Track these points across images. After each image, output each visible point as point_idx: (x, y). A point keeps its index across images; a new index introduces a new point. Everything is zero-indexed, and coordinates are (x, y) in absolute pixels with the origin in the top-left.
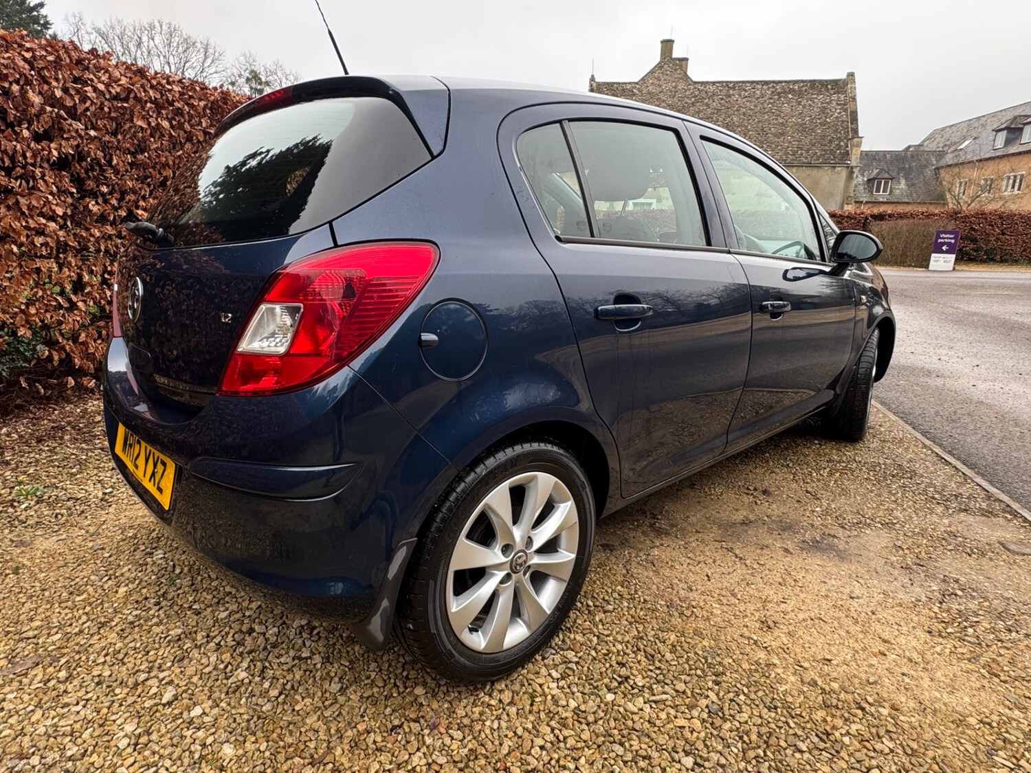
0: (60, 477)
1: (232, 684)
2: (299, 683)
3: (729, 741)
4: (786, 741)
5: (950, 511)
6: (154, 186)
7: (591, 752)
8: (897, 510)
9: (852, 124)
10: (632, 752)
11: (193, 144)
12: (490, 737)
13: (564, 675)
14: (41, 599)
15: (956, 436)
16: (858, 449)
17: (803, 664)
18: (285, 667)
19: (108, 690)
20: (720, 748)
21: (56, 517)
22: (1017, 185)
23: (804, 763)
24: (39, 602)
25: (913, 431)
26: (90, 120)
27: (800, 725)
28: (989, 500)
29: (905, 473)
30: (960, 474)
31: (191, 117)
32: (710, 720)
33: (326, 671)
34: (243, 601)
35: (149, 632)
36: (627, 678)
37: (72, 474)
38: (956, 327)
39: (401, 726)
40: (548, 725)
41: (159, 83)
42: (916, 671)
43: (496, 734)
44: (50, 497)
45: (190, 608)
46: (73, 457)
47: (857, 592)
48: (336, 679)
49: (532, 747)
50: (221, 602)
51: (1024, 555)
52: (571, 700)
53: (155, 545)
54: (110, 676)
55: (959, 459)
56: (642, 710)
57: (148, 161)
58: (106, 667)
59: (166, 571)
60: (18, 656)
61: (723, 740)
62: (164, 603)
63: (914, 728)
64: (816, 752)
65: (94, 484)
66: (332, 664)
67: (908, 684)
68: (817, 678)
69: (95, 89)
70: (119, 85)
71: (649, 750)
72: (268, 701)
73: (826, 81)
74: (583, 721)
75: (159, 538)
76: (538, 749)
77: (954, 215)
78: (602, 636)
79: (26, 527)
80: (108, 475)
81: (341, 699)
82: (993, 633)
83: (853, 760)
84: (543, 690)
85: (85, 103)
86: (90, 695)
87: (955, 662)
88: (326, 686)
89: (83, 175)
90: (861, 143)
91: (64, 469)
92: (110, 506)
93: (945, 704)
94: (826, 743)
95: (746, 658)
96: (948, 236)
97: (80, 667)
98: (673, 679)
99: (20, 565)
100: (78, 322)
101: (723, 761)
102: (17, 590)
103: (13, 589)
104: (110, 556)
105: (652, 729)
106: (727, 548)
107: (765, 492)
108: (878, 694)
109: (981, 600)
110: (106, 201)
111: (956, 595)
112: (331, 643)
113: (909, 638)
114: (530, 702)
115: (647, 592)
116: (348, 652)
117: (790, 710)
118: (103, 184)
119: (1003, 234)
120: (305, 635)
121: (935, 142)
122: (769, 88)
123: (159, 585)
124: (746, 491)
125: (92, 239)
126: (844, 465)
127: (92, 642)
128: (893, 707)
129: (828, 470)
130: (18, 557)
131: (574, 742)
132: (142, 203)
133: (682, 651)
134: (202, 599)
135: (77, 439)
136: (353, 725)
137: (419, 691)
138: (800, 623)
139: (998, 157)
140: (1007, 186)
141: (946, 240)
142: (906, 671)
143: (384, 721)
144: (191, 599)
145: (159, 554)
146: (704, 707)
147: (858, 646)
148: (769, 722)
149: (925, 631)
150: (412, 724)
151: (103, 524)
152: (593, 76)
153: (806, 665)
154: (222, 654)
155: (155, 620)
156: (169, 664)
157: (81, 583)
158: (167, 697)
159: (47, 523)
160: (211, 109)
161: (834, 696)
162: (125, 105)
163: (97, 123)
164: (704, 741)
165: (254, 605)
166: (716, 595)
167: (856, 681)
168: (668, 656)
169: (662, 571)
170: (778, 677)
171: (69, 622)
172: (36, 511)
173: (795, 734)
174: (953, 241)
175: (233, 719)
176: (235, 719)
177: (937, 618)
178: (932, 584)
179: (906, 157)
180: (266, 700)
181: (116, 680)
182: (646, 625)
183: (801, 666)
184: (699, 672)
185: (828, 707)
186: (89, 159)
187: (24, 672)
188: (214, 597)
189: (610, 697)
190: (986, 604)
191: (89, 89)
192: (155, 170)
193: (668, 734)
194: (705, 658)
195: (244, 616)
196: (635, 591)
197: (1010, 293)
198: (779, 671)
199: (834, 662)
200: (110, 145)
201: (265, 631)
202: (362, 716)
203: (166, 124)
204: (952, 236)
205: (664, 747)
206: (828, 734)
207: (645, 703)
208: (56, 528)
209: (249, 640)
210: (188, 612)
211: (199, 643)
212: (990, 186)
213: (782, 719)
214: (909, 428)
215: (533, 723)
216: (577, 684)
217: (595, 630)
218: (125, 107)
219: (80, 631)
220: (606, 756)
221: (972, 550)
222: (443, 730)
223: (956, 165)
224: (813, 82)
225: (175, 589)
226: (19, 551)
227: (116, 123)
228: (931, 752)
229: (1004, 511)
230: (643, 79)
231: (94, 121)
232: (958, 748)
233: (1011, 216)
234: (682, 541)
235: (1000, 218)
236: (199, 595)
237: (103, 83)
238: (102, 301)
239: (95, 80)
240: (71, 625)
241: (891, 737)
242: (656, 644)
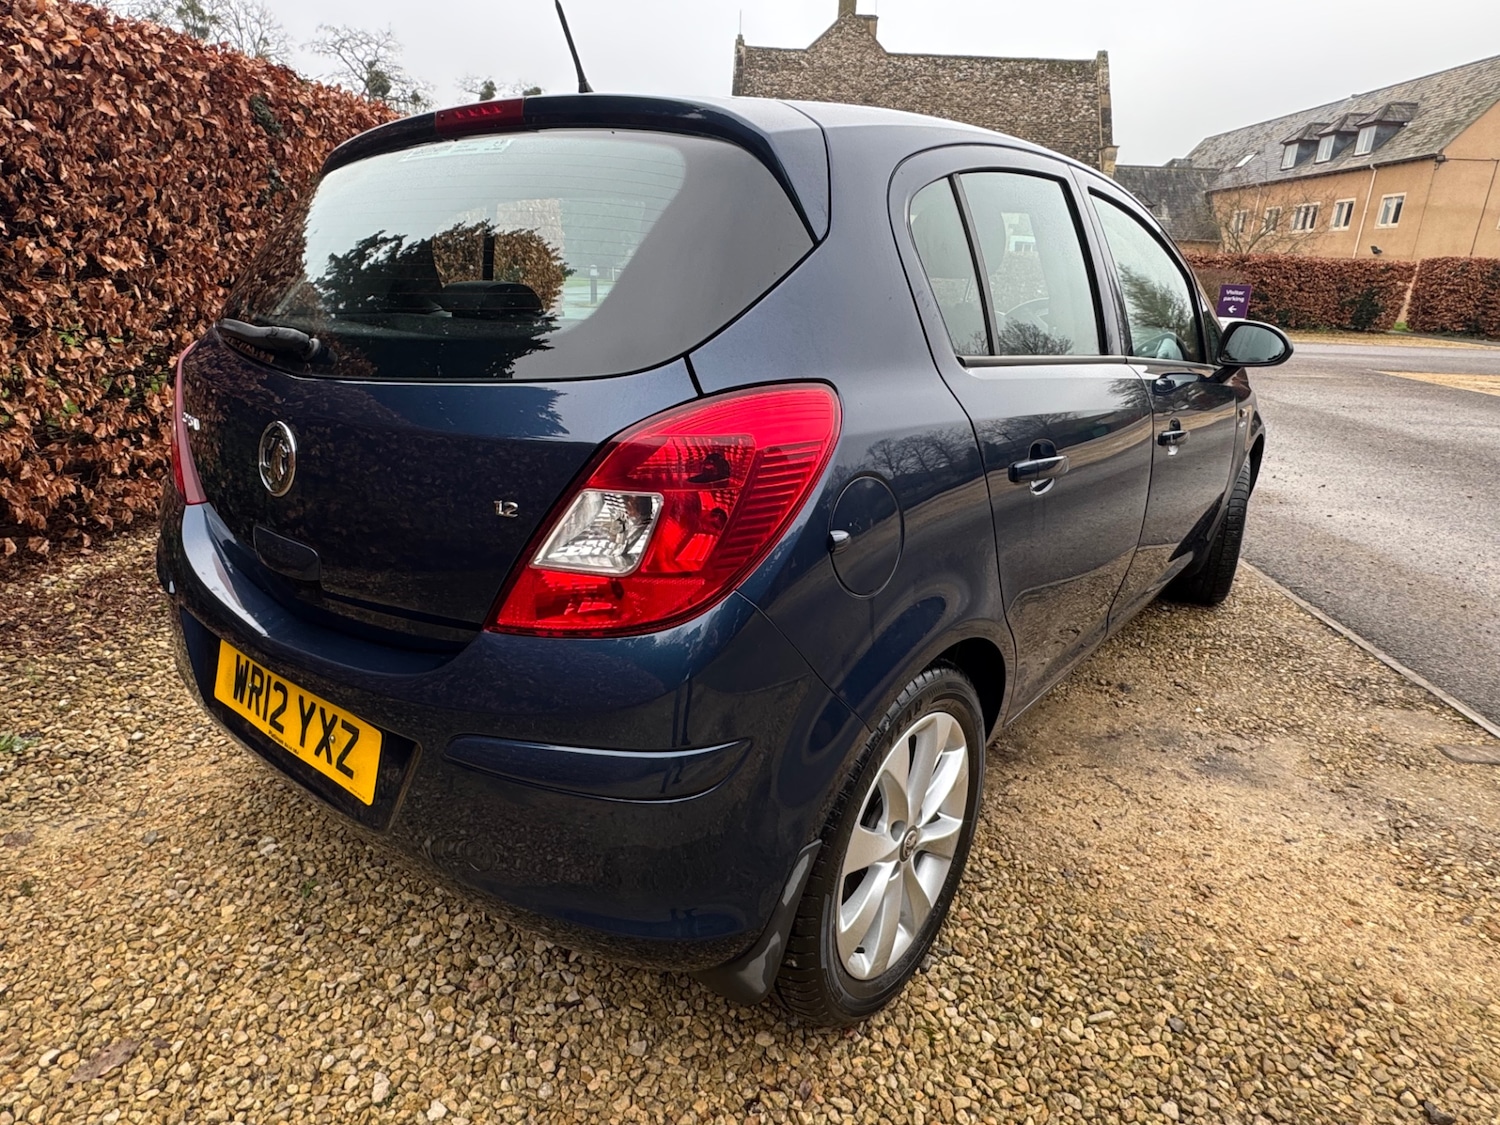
0: (42, 715)
1: (474, 1057)
2: (579, 1044)
3: (1214, 1072)
4: (1284, 1065)
5: (1363, 704)
6: (128, 216)
7: (1038, 1109)
8: (1298, 706)
9: (1104, 126)
10: (1092, 1102)
11: (186, 143)
12: (891, 1101)
13: (960, 993)
14: (92, 938)
15: (1334, 592)
16: (1219, 617)
17: (1266, 947)
18: (548, 1021)
19: (275, 1089)
20: (1203, 1083)
21: (60, 786)
22: (1309, 219)
23: (1317, 1094)
24: (91, 943)
25: (1280, 588)
26: (19, 101)
27: (1293, 1038)
28: (1403, 685)
29: (1289, 649)
30: (1357, 648)
31: (182, 98)
32: (1178, 1043)
33: (613, 1021)
34: (439, 914)
35: (305, 981)
36: (1048, 992)
37: (61, 709)
38: (1277, 427)
39: (757, 1100)
40: (965, 1073)
41: (129, 39)
42: (1404, 943)
43: (898, 1096)
44: (38, 753)
45: (355, 932)
46: (52, 678)
47: (1291, 833)
48: (635, 1034)
49: (955, 1112)
50: (404, 919)
51: (1471, 763)
52: (984, 1033)
53: (253, 828)
54: (267, 1064)
55: (1348, 626)
56: (1083, 1037)
57: (117, 173)
58: (255, 1049)
59: (289, 872)
60: (93, 1044)
61: (1204, 1070)
62: (310, 929)
63: (1430, 1027)
64: (1326, 1076)
65: (108, 725)
66: (618, 1009)
67: (1402, 964)
68: (1291, 967)
69: (28, 49)
70: (65, 42)
71: (1115, 1097)
72: (543, 1080)
73: (1070, 62)
74: (1012, 1063)
75: (255, 815)
76: (963, 1112)
77: (1241, 263)
78: (993, 929)
79: (11, 809)
80: (127, 708)
81: (655, 1066)
82: (1475, 880)
83: (1375, 1083)
84: (940, 1020)
85: (13, 74)
86: (248, 1102)
87: (1444, 925)
88: (623, 1047)
89: (12, 198)
90: (1116, 155)
91: (44, 701)
92: (147, 762)
93: (1455, 988)
94: (1334, 1062)
95: (1192, 944)
96: (1237, 292)
97: (210, 1053)
98: (1109, 985)
99: (30, 879)
100: (19, 447)
101: (1215, 1103)
102: (42, 925)
103: (35, 923)
104: (182, 853)
105: (1106, 1065)
106: (1103, 777)
107: (1122, 687)
108: (1371, 982)
109: (1444, 833)
110: (53, 243)
111: (1411, 827)
112: (604, 974)
113: (1378, 895)
114: (928, 1042)
115: (1028, 854)
116: (634, 987)
117: (1275, 1018)
118: (47, 213)
119: (1301, 290)
120: (560, 966)
121: (1207, 157)
122: (992, 69)
123: (287, 898)
124: (1097, 687)
125: (33, 307)
126: (1210, 641)
127: (212, 1007)
128: (1397, 1000)
129: (1192, 649)
130: (19, 864)
131: (1010, 1096)
132: (110, 244)
133: (1106, 943)
134: (371, 917)
135: (46, 646)
136: (687, 1105)
137: (764, 1039)
138: (1239, 884)
139: (1289, 180)
140: (1297, 222)
141: (1234, 299)
142: (1393, 946)
143: (730, 1094)
144: (351, 918)
145: (267, 845)
146: (1163, 1024)
147: (1324, 914)
148: (1254, 1039)
149: (1394, 884)
150: (774, 1095)
151: (147, 795)
152: (740, 37)
153: (1270, 948)
154: (439, 1008)
155: (306, 961)
156: (358, 1034)
157: (149, 904)
158: (380, 1092)
159: (48, 800)
160: (211, 84)
161: (1322, 991)
162: (79, 77)
163: (32, 107)
164: (1181, 1076)
165: (460, 921)
166: (1118, 852)
167: (1340, 966)
168: (1092, 952)
169: (1032, 818)
170: (1243, 970)
171: (159, 977)
172: (21, 780)
173: (1293, 1053)
174: (1242, 300)
175: (499, 1119)
176: (501, 1116)
177: (1401, 863)
178: (1376, 813)
179: (1169, 175)
180: (540, 1079)
181: (281, 1070)
182: (1045, 906)
183: (1266, 951)
184: (1140, 973)
185: (1320, 1008)
186: (23, 171)
187: (115, 1071)
188: (388, 911)
189: (1036, 1023)
190: (1451, 837)
191: (18, 48)
192: (129, 188)
193: (1131, 1071)
194: (1142, 950)
195: (449, 941)
196: (1013, 854)
197: (1326, 376)
198: (1242, 960)
199: (1304, 940)
200: (54, 145)
201: (493, 963)
202: (695, 1090)
203: (143, 109)
204: (1241, 293)
205: (1133, 1090)
206: (1334, 1049)
207: (1085, 1026)
208: (67, 808)
209: (473, 980)
210: (355, 942)
211: (395, 994)
212: (1276, 220)
213: (1269, 1031)
214: (1272, 582)
215: (943, 1073)
216: (982, 1006)
217: (980, 920)
218: (78, 81)
219: (184, 989)
220: (1061, 1114)
221: (1408, 761)
222: (821, 1100)
223: (1236, 189)
224: (1052, 63)
225: (317, 902)
226: (17, 854)
227: (63, 108)
228: (1464, 1060)
229: (1428, 702)
230: (814, 45)
231: (27, 105)
232: (1491, 1050)
233: (1311, 266)
234: (1041, 769)
235: (1298, 268)
236: (362, 910)
237: (39, 37)
238: (54, 410)
239: (26, 32)
240: (164, 979)
241: (1408, 1044)
242: (1069, 935)
